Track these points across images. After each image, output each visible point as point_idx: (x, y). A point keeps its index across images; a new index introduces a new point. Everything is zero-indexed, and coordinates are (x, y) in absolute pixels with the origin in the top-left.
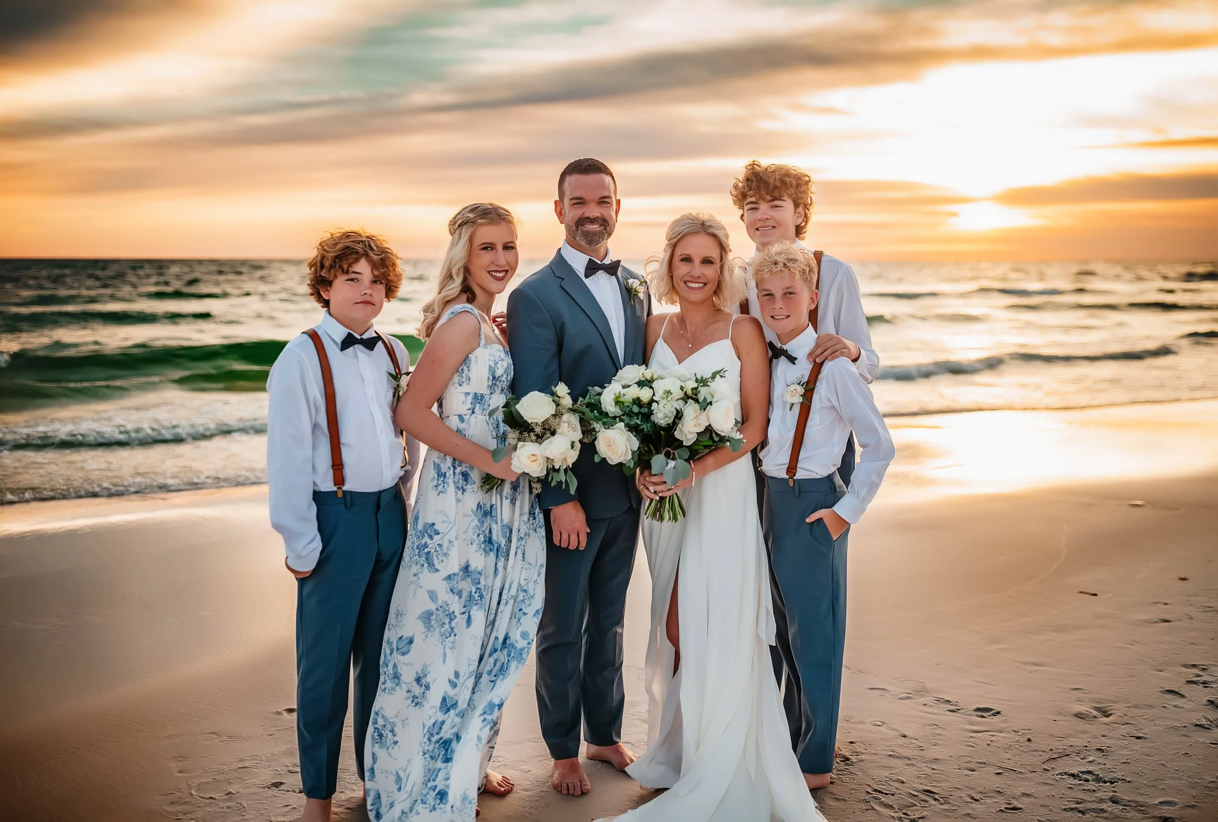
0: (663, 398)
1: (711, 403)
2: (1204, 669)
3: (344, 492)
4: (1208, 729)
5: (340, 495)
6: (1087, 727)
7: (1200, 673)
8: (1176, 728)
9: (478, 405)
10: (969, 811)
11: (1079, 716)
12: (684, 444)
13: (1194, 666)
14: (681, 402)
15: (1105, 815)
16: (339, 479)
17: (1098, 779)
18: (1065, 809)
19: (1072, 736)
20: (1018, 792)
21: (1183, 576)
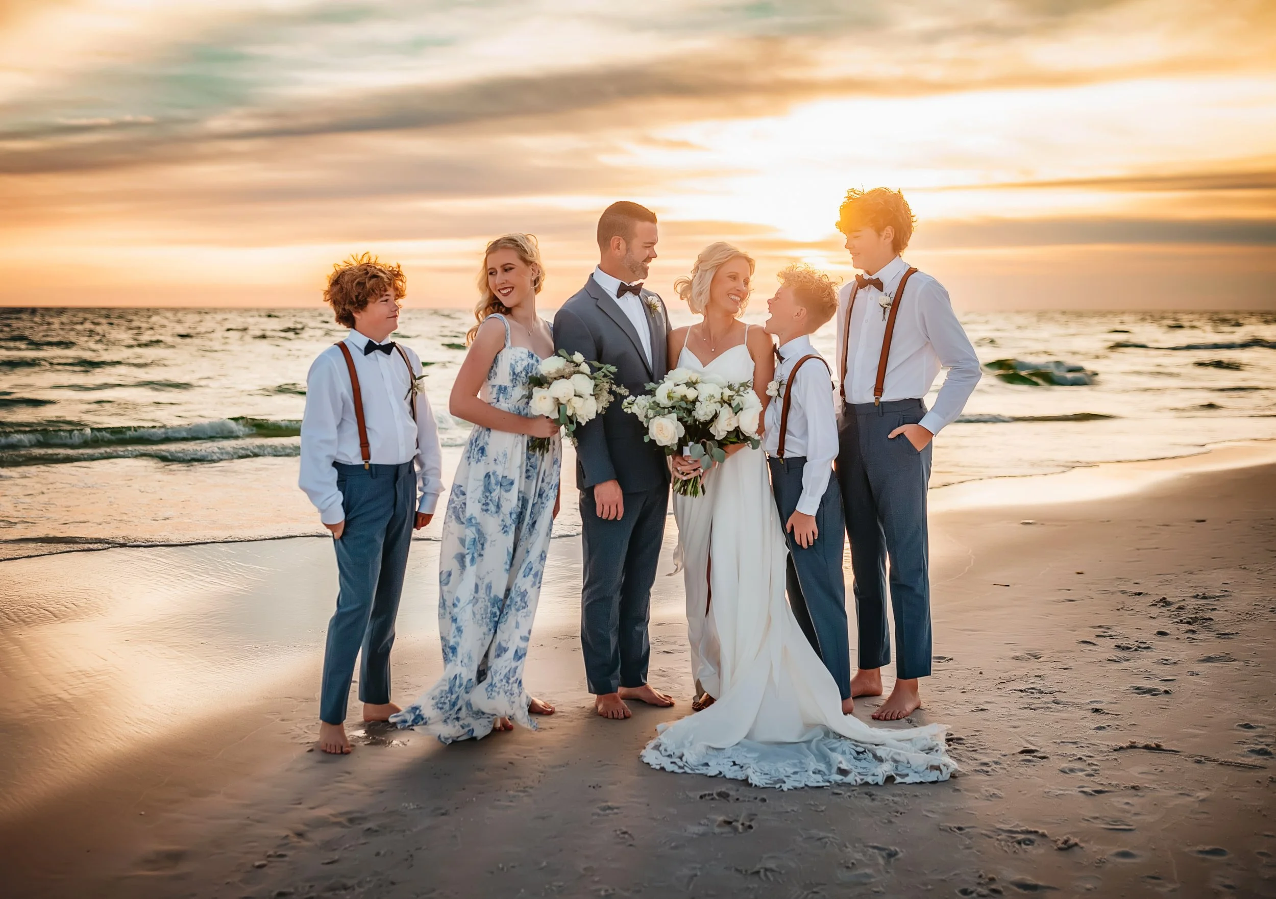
0: (707, 400)
1: (741, 409)
2: (1109, 629)
3: (371, 465)
4: (1118, 662)
5: (367, 467)
6: (1024, 664)
7: (1106, 631)
8: (1094, 662)
9: (501, 395)
10: (949, 713)
11: (1016, 658)
12: (716, 438)
13: (1100, 627)
14: (719, 405)
15: (1052, 710)
16: (366, 455)
17: (1041, 692)
18: (1020, 708)
19: (1013, 670)
20: (982, 701)
21: (1079, 571)
